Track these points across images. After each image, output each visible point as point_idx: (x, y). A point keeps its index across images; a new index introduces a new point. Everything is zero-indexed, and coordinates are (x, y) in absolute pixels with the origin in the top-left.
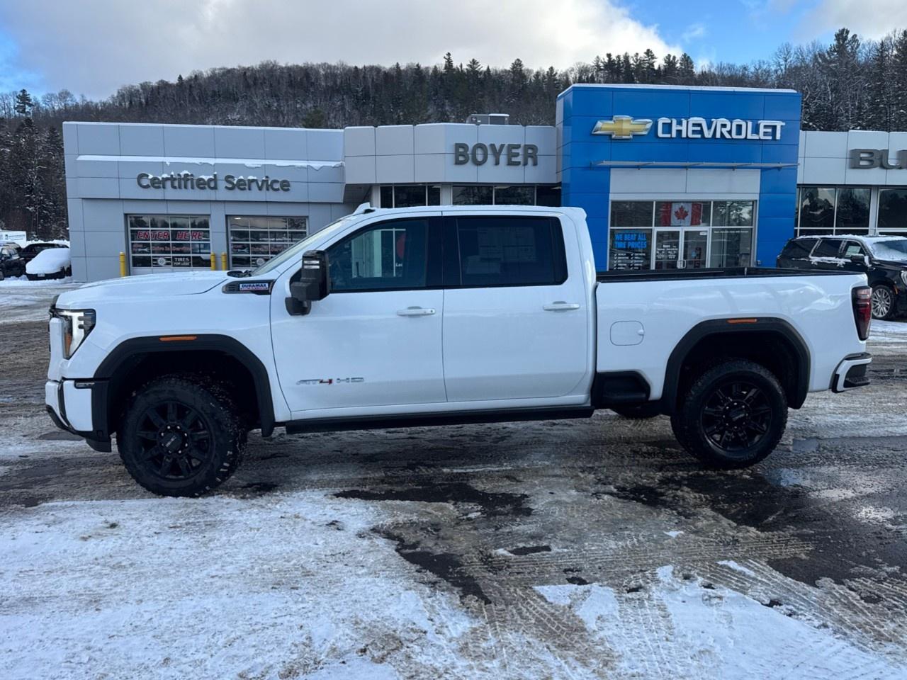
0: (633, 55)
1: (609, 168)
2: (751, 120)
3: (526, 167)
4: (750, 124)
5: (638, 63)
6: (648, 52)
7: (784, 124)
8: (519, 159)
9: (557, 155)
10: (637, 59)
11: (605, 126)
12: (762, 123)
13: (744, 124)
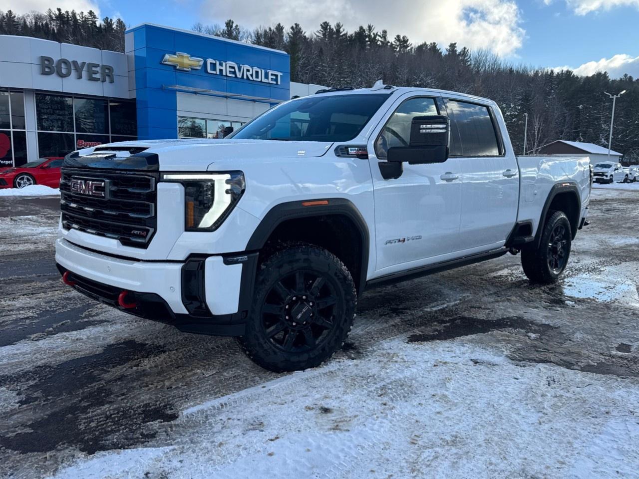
0: (79, 13)
1: (175, 91)
2: (264, 69)
3: (104, 83)
4: (263, 71)
5: (84, 19)
6: (91, 13)
7: (282, 74)
8: (98, 76)
9: (129, 77)
10: (83, 17)
11: (171, 59)
12: (270, 72)
13: (259, 71)
